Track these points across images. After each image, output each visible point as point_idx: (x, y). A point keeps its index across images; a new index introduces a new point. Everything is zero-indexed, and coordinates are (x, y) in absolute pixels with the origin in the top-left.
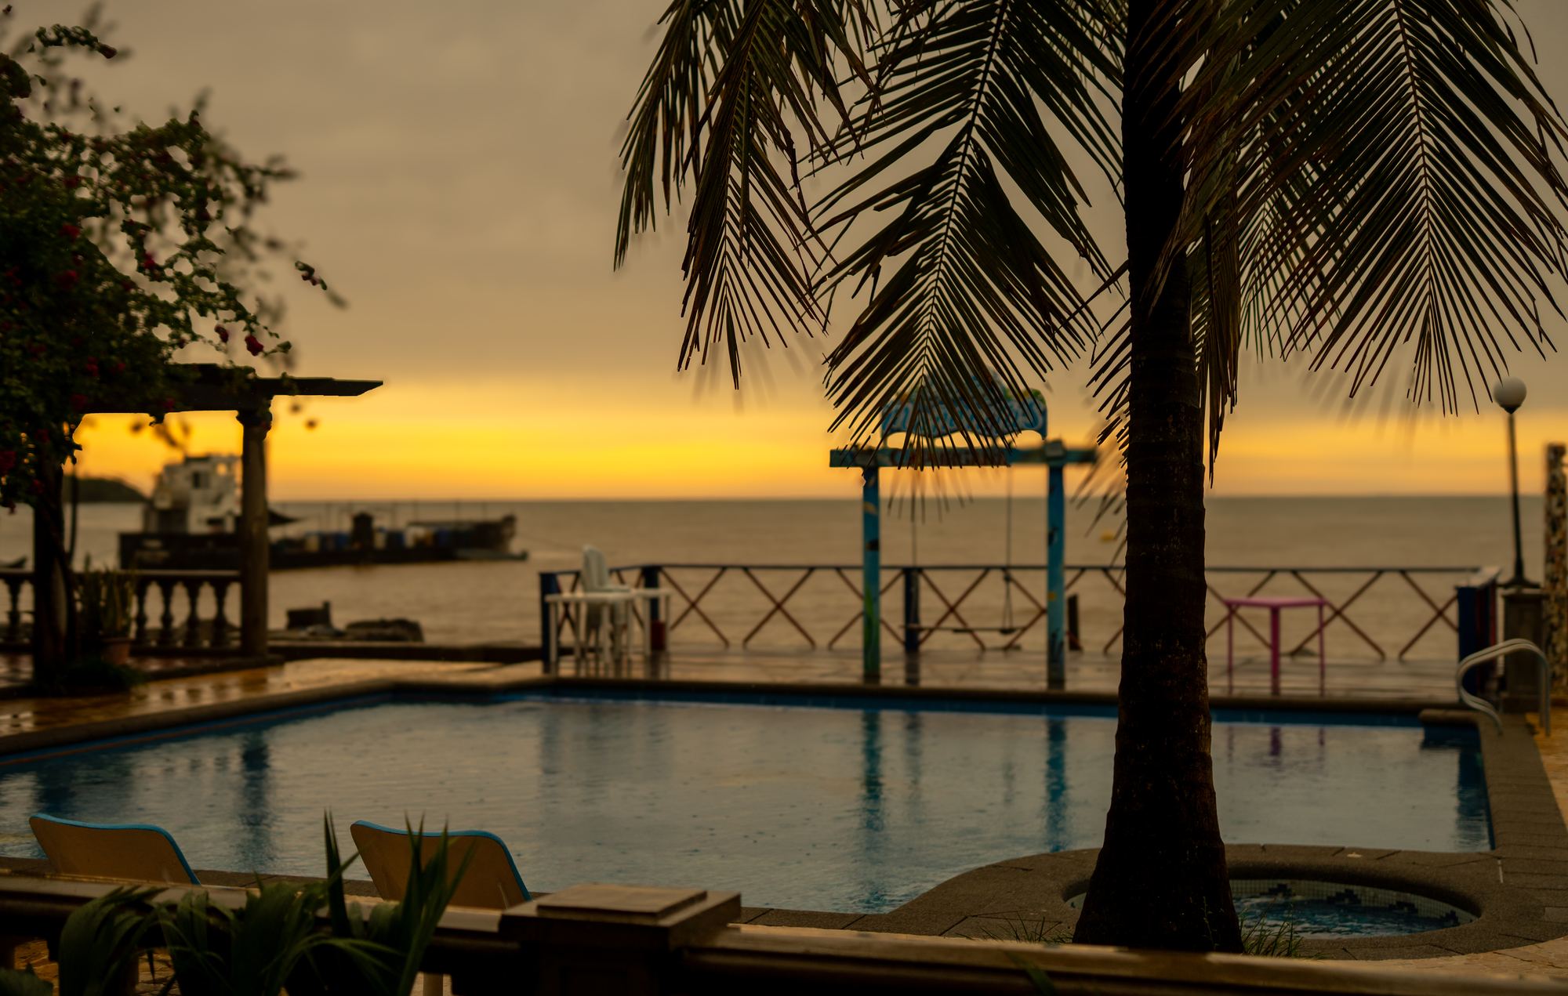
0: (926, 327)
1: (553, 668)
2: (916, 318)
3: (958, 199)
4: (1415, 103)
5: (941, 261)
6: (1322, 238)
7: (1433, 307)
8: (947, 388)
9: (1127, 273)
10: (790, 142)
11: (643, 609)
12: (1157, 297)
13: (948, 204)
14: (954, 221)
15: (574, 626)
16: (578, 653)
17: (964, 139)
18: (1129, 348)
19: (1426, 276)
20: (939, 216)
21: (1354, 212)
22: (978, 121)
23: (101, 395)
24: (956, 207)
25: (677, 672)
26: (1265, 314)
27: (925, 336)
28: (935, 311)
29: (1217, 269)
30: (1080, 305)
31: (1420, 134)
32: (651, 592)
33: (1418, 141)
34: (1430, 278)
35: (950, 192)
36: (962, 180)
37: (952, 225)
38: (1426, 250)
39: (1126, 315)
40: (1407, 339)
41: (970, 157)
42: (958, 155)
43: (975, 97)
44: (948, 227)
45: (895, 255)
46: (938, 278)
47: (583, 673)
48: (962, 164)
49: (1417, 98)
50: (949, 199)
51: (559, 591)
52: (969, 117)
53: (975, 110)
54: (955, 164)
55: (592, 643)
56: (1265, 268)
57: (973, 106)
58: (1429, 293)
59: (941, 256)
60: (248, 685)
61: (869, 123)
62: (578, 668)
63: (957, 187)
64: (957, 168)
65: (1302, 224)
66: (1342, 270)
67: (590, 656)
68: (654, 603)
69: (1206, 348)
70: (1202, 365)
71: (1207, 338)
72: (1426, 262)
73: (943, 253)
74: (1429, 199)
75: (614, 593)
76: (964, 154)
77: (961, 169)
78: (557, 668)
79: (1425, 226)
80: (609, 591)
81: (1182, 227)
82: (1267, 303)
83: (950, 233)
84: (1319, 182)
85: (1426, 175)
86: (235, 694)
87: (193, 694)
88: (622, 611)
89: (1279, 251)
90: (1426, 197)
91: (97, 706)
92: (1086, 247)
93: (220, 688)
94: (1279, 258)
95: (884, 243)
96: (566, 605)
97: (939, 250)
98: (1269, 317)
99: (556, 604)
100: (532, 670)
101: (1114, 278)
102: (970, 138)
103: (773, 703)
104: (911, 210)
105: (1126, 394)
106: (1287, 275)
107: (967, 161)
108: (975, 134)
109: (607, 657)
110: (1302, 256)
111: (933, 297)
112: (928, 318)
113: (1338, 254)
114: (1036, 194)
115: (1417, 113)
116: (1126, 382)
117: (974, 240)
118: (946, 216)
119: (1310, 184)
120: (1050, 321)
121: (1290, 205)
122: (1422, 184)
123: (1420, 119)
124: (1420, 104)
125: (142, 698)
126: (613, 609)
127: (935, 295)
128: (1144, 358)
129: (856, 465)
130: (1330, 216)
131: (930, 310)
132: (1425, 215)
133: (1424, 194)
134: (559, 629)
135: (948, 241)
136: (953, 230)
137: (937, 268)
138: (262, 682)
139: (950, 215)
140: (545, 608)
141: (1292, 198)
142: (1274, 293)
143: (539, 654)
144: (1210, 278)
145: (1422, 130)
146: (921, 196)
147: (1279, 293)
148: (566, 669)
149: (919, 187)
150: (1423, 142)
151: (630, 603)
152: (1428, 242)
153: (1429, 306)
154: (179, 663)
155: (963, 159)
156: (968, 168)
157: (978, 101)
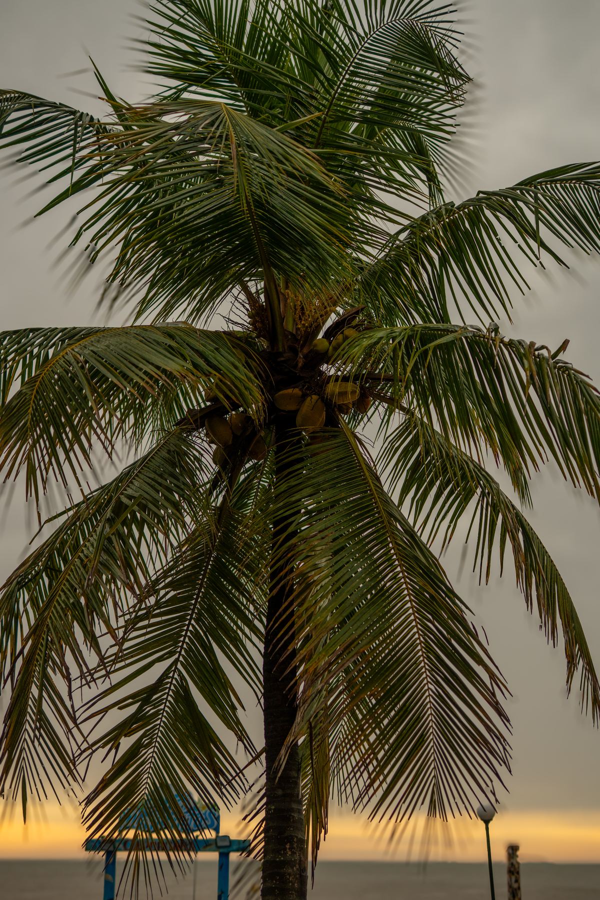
0: (145, 781)
2: (139, 776)
3: (168, 704)
4: (424, 666)
5: (156, 741)
6: (378, 737)
7: (437, 785)
8: (156, 821)
9: (264, 754)
10: (69, 674)
12: (281, 771)
13: (162, 707)
14: (165, 717)
17: (173, 669)
18: (265, 800)
19: (432, 766)
20: (156, 714)
21: (394, 724)
22: (181, 659)
24: (166, 709)
26: (344, 783)
27: (144, 786)
28: (151, 771)
29: (316, 753)
30: (238, 771)
31: (427, 683)
33: (426, 688)
34: (434, 768)
35: (163, 699)
36: (171, 693)
37: (164, 719)
38: (432, 751)
39: (263, 780)
40: (422, 803)
41: (176, 679)
42: (169, 678)
43: (180, 644)
44: (161, 721)
45: (129, 736)
46: (154, 751)
48: (171, 683)
49: (425, 663)
50: (163, 703)
52: (177, 656)
53: (180, 652)
54: (167, 683)
56: (344, 755)
57: (179, 650)
58: (434, 776)
59: (156, 738)
61: (117, 658)
63: (167, 697)
64: (168, 686)
65: (368, 728)
66: (389, 757)
69: (310, 800)
70: (307, 811)
71: (311, 794)
72: (432, 758)
73: (158, 736)
74: (433, 721)
76: (173, 677)
77: (170, 686)
79: (431, 737)
81: (296, 729)
82: (346, 775)
83: (162, 724)
84: (376, 704)
85: (431, 707)
89: (354, 744)
90: (431, 720)
92: (242, 736)
94: (354, 748)
95: (123, 729)
97: (155, 734)
98: (346, 784)
101: (258, 756)
102: (176, 668)
104: (140, 710)
105: (262, 828)
106: (358, 758)
107: (174, 682)
108: (179, 666)
110: (367, 747)
111: (150, 762)
112: (146, 776)
113: (386, 747)
114: (214, 702)
115: (425, 672)
116: (262, 821)
117: (177, 729)
118: (160, 714)
119: (371, 706)
120: (219, 779)
121: (360, 717)
122: (429, 712)
123: (427, 675)
124: (427, 667)
127: (151, 762)
128: (273, 807)
130: (382, 725)
131: (148, 771)
132: (431, 731)
133: (430, 718)
135: (161, 729)
136: (164, 722)
137: (153, 745)
139: (163, 713)
141: (361, 713)
142: (350, 769)
144: (312, 758)
145: (428, 682)
146: (146, 701)
147: (353, 769)
149: (146, 696)
150: (429, 688)
152: (433, 746)
153: (434, 784)
155: (172, 681)
156: (175, 685)
157: (182, 647)
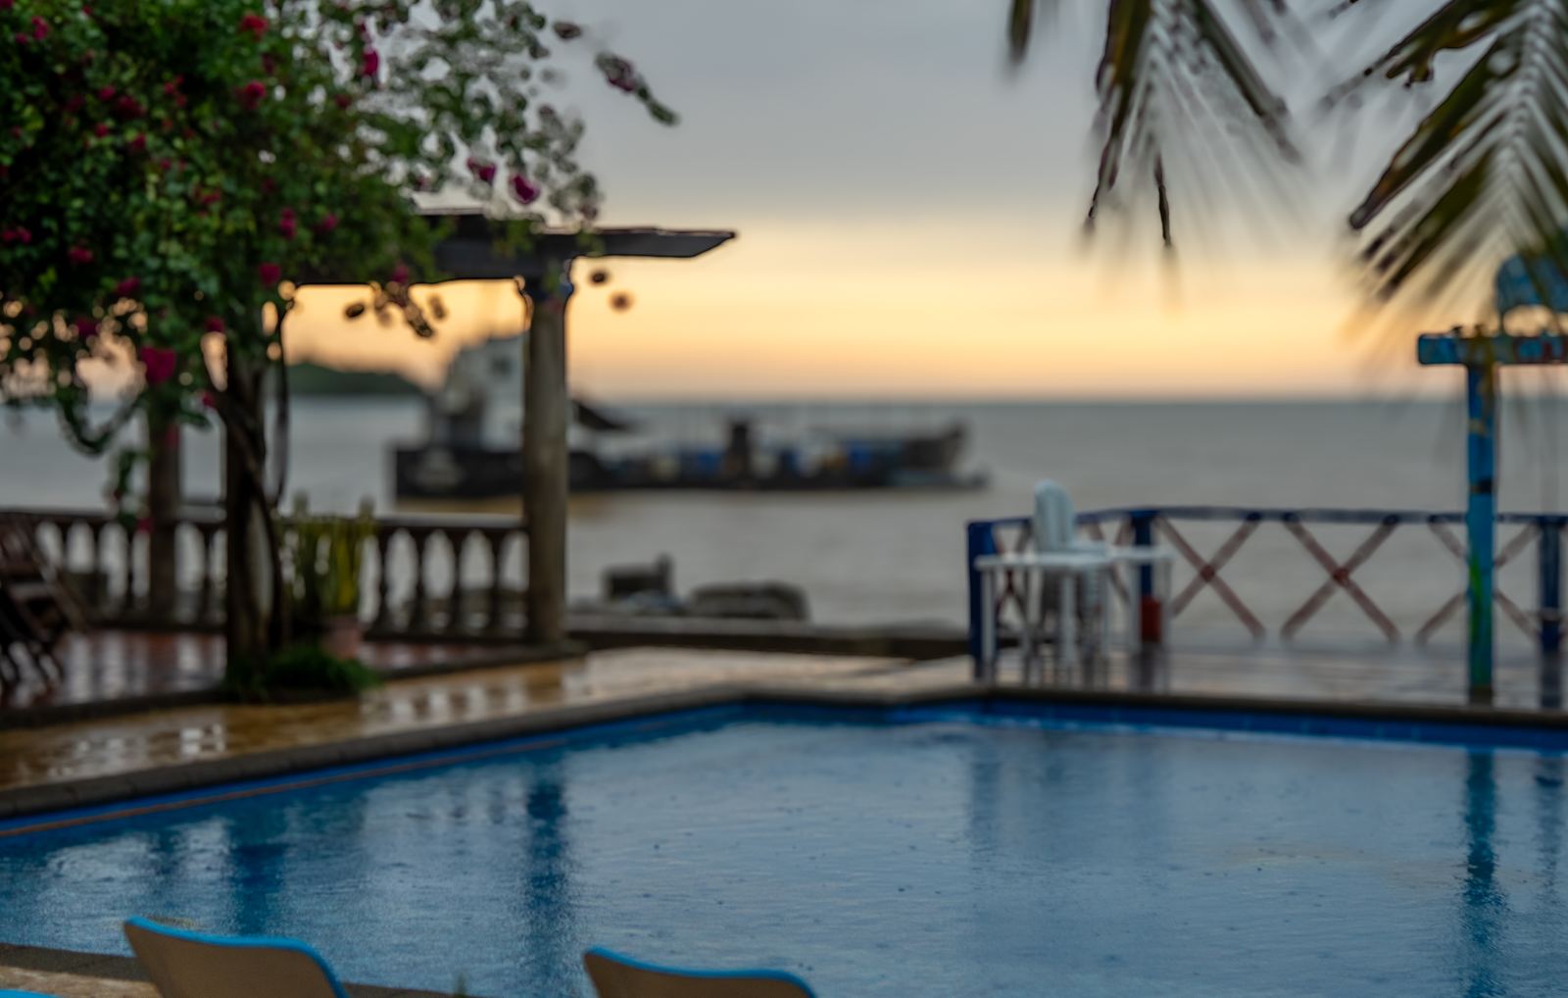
1: (987, 671)
11: (1128, 578)
15: (1022, 604)
16: (1026, 646)
23: (315, 260)
25: (1181, 681)
32: (1142, 554)
45: (1453, 53)
47: (1035, 681)
51: (995, 550)
55: (1050, 626)
60: (536, 690)
62: (1026, 671)
67: (1046, 651)
68: (1145, 572)
75: (1083, 554)
78: (994, 670)
80: (1075, 551)
86: (517, 704)
87: (421, 707)
88: (1092, 582)
91: (308, 720)
93: (496, 694)
96: (1010, 573)
99: (992, 572)
100: (955, 673)
103: (1323, 732)
109: (1071, 654)
125: (384, 708)
126: (1080, 579)
129: (1455, 361)
134: (998, 608)
138: (555, 685)
140: (975, 578)
143: (968, 646)
148: (1009, 672)
151: (1110, 572)
154: (438, 655)
